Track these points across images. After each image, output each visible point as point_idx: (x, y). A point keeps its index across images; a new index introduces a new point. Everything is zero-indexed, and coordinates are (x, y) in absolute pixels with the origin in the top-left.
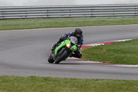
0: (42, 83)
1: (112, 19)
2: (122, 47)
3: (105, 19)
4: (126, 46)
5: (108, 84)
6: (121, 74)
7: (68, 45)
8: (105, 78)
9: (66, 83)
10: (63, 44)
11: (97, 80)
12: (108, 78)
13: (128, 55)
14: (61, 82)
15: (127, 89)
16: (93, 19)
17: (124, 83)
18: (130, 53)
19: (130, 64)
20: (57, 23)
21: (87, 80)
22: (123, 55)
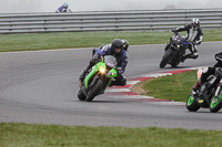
7: (103, 71)
10: (94, 69)
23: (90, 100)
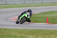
0: (3, 31)
1: (33, 4)
2: (37, 16)
3: (30, 4)
4: (39, 15)
5: (31, 31)
6: (36, 27)
7: (26, 16)
8: (30, 29)
9: (13, 31)
10: (24, 15)
11: (26, 29)
12: (31, 29)
13: (39, 19)
14: (11, 30)
15: (39, 33)
16: (25, 5)
17: (37, 30)
18: (40, 18)
19: (40, 23)
20: (10, 6)
21: (22, 29)
22: (37, 19)
23: (21, 24)
